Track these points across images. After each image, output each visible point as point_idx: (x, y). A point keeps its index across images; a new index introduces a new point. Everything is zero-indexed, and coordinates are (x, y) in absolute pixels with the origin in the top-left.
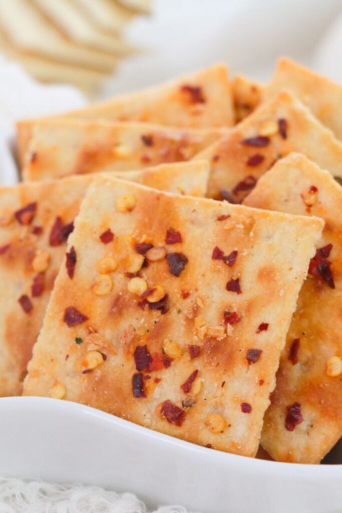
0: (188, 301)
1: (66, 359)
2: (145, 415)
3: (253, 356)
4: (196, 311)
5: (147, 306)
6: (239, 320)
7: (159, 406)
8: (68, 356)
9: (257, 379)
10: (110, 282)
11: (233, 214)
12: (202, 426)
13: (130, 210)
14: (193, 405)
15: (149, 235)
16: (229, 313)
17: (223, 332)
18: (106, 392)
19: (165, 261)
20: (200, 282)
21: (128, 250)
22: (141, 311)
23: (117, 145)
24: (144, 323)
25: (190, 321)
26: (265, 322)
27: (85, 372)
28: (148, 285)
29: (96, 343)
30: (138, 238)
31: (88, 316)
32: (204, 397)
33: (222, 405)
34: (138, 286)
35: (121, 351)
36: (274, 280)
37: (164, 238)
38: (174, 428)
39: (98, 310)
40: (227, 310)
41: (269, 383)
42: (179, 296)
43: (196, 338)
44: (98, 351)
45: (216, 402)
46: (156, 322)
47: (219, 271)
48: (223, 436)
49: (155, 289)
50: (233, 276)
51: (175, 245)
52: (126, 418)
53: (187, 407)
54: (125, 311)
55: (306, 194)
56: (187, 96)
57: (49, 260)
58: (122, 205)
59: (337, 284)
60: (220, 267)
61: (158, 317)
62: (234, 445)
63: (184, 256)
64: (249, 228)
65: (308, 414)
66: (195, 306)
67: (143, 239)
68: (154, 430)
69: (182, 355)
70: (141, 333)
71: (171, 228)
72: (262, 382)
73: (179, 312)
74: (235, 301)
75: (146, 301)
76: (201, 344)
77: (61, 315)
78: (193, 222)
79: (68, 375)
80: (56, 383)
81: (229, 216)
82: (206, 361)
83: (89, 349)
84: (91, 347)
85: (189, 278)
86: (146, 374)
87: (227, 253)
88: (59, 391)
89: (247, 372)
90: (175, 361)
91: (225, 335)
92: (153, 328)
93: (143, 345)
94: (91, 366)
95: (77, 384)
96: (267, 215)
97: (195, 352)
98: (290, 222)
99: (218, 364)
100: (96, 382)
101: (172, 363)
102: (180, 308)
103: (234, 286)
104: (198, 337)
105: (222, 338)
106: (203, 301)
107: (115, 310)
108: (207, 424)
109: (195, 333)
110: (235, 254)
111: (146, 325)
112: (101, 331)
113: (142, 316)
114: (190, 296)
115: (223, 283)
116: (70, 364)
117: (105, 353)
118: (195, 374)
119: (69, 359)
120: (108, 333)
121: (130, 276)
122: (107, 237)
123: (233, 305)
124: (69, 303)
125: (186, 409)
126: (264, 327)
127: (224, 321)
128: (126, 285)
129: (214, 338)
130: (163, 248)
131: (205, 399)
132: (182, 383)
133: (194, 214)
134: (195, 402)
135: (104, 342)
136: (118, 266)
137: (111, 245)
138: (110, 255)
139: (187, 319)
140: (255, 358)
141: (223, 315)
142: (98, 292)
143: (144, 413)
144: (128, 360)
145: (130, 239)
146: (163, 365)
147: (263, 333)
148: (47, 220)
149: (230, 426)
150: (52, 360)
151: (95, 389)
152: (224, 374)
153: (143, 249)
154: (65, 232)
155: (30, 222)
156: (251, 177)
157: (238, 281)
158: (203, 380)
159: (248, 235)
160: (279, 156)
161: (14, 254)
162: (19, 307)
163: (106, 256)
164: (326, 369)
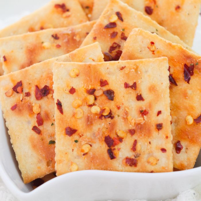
0: (121, 110)
1: (73, 151)
2: (118, 166)
3: (159, 127)
4: (127, 113)
5: (103, 117)
6: (148, 113)
7: (123, 160)
8: (73, 150)
9: (165, 136)
10: (82, 111)
11: (127, 65)
12: (146, 164)
13: (77, 76)
14: (140, 156)
15: (91, 85)
16: (142, 111)
17: (143, 120)
18: (97, 161)
19: (104, 95)
20: (123, 100)
21: (84, 94)
22: (101, 120)
23: (43, 43)
24: (104, 125)
25: (125, 119)
26: (159, 110)
27: (84, 155)
28: (100, 108)
29: (85, 140)
30: (87, 88)
31: (77, 129)
32: (143, 151)
33: (152, 152)
34: (96, 109)
35: (97, 141)
36: (157, 91)
37: (99, 84)
38: (133, 168)
39: (80, 125)
40: (141, 110)
41: (170, 137)
42: (116, 109)
43: (131, 126)
44: (86, 144)
45: (149, 152)
46: (110, 124)
47: (130, 93)
48: (157, 165)
49: (105, 109)
50: (138, 94)
51: (105, 86)
52: (110, 170)
53: (137, 157)
54: (94, 122)
55: (150, 46)
56: (60, 9)
57: (40, 107)
58: (73, 74)
59: (178, 84)
60: (131, 91)
61: (110, 121)
62: (163, 168)
63: (112, 90)
64: (136, 70)
65: (184, 144)
66: (125, 111)
67: (90, 87)
68: (125, 171)
69: (127, 135)
70: (104, 130)
71: (101, 79)
72: (167, 137)
73: (119, 116)
74: (142, 105)
75: (102, 116)
76: (134, 128)
77: (64, 132)
78: (109, 74)
79: (76, 158)
80: (72, 163)
81: (125, 67)
82: (139, 134)
83: (82, 144)
84: (83, 143)
85: (117, 100)
86: (113, 148)
87: (131, 84)
88: (75, 167)
89: (158, 135)
90: (124, 138)
91: (144, 121)
92: (109, 126)
93: (107, 135)
94: (86, 151)
95: (82, 161)
96: (142, 62)
97: (132, 132)
98: (153, 62)
99: (145, 135)
100: (91, 158)
101: (123, 140)
102: (118, 114)
103: (140, 98)
104: (132, 125)
105: (143, 123)
106: (128, 108)
107: (89, 123)
108: (148, 162)
109: (129, 124)
110: (135, 83)
111: (105, 126)
112: (85, 135)
113: (102, 122)
114: (121, 108)
115: (134, 98)
116: (75, 153)
117: (90, 143)
118: (135, 142)
119: (74, 151)
120: (88, 134)
121: (91, 106)
122: (72, 91)
123: (143, 106)
124: (65, 126)
126: (159, 113)
127: (141, 115)
128: (90, 111)
129: (139, 124)
130: (100, 89)
131: (144, 152)
132: (131, 147)
133: (108, 69)
134: (140, 154)
135: (89, 139)
136: (82, 102)
137: (75, 94)
138: (77, 98)
139: (124, 118)
140: (161, 128)
141: (140, 113)
142: (78, 117)
143: (118, 165)
144: (103, 144)
145: (83, 89)
146: (119, 142)
147: (160, 115)
148: (30, 88)
149: (158, 160)
150: (66, 153)
151: (92, 161)
152: (148, 138)
153: (92, 92)
154: (43, 92)
155: (22, 91)
156: (115, 43)
157: (141, 95)
158: (140, 143)
159: (138, 73)
160: (124, 30)
161: (21, 108)
162: (33, 132)
163: (75, 100)
164: (186, 122)
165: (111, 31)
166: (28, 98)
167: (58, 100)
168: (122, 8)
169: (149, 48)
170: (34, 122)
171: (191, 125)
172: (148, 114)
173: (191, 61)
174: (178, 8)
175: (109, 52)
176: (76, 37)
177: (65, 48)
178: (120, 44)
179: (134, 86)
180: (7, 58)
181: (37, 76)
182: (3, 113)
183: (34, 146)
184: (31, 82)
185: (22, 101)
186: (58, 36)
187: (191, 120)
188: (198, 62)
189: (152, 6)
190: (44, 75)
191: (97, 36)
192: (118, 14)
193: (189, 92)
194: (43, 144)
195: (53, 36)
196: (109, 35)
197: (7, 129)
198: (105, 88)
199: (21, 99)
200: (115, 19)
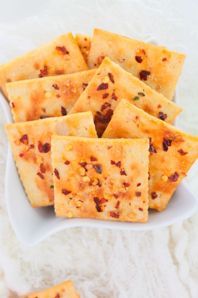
0: (107, 180)
2: (104, 217)
3: (138, 194)
4: (112, 184)
6: (130, 185)
7: (108, 213)
9: (142, 201)
10: (75, 179)
12: (127, 217)
15: (83, 160)
19: (94, 168)
20: (110, 173)
21: (77, 166)
22: (90, 187)
23: (45, 92)
26: (139, 183)
27: (77, 207)
28: (90, 178)
29: (78, 198)
30: (80, 162)
31: (71, 190)
32: (124, 209)
34: (87, 179)
35: (88, 200)
36: (138, 169)
37: (90, 160)
39: (74, 186)
40: (124, 182)
41: (147, 201)
42: (103, 179)
44: (79, 200)
48: (135, 218)
49: (94, 180)
50: (122, 170)
54: (85, 188)
57: (43, 159)
58: (68, 149)
59: (157, 151)
60: (116, 168)
61: (98, 188)
63: (100, 165)
64: (122, 151)
66: (111, 182)
67: (82, 162)
69: (111, 198)
70: (93, 193)
72: (144, 202)
73: (105, 184)
74: (125, 179)
75: (92, 184)
76: (118, 194)
77: (61, 191)
78: (98, 150)
80: (68, 212)
81: (112, 147)
82: (121, 199)
84: (76, 200)
85: (105, 172)
86: (100, 205)
87: (116, 162)
88: (70, 214)
89: (138, 199)
90: (109, 200)
91: (126, 191)
92: (98, 191)
93: (96, 197)
94: (79, 206)
95: (76, 211)
97: (116, 196)
99: (126, 199)
100: (83, 211)
103: (123, 173)
104: (116, 192)
106: (113, 180)
107: (81, 188)
109: (114, 191)
110: (120, 162)
111: (94, 190)
112: (78, 194)
113: (92, 188)
115: (119, 172)
117: (82, 200)
118: (118, 203)
119: (69, 204)
120: (80, 194)
121: (82, 176)
122: (67, 163)
124: (61, 188)
125: (119, 214)
126: (139, 185)
127: (124, 186)
128: (82, 179)
129: (122, 192)
130: (91, 163)
132: (115, 206)
133: (98, 148)
134: (122, 212)
135: (81, 198)
136: (75, 172)
137: (69, 165)
139: (109, 187)
140: (140, 195)
141: (123, 184)
142: (72, 182)
144: (92, 202)
145: (77, 162)
146: (105, 201)
147: (139, 186)
148: (34, 142)
149: (136, 215)
150: (63, 205)
151: (84, 213)
152: (129, 201)
153: (84, 165)
154: (45, 149)
155: (28, 144)
156: (106, 103)
157: (124, 171)
158: (122, 204)
159: (123, 154)
160: (114, 90)
161: (27, 157)
162: (38, 176)
163: (70, 169)
164: (162, 180)
165: (103, 92)
166: (32, 150)
167: (55, 169)
168: (113, 69)
169: (134, 121)
170: (38, 169)
171: (166, 182)
172: (130, 187)
173: (170, 136)
174: (164, 60)
175: (101, 110)
176: (73, 89)
177: (64, 99)
178: (110, 104)
179: (119, 164)
180: (15, 105)
181: (40, 133)
182: (13, 156)
183: (39, 187)
184: (34, 137)
185: (28, 151)
186: (58, 86)
187: (166, 178)
188: (175, 137)
189: (142, 56)
190: (46, 132)
191: (91, 96)
192: (110, 75)
193: (166, 158)
194: (46, 186)
195: (53, 86)
196: (102, 96)
197: (17, 169)
198: (94, 163)
199: (27, 149)
200: (107, 80)
